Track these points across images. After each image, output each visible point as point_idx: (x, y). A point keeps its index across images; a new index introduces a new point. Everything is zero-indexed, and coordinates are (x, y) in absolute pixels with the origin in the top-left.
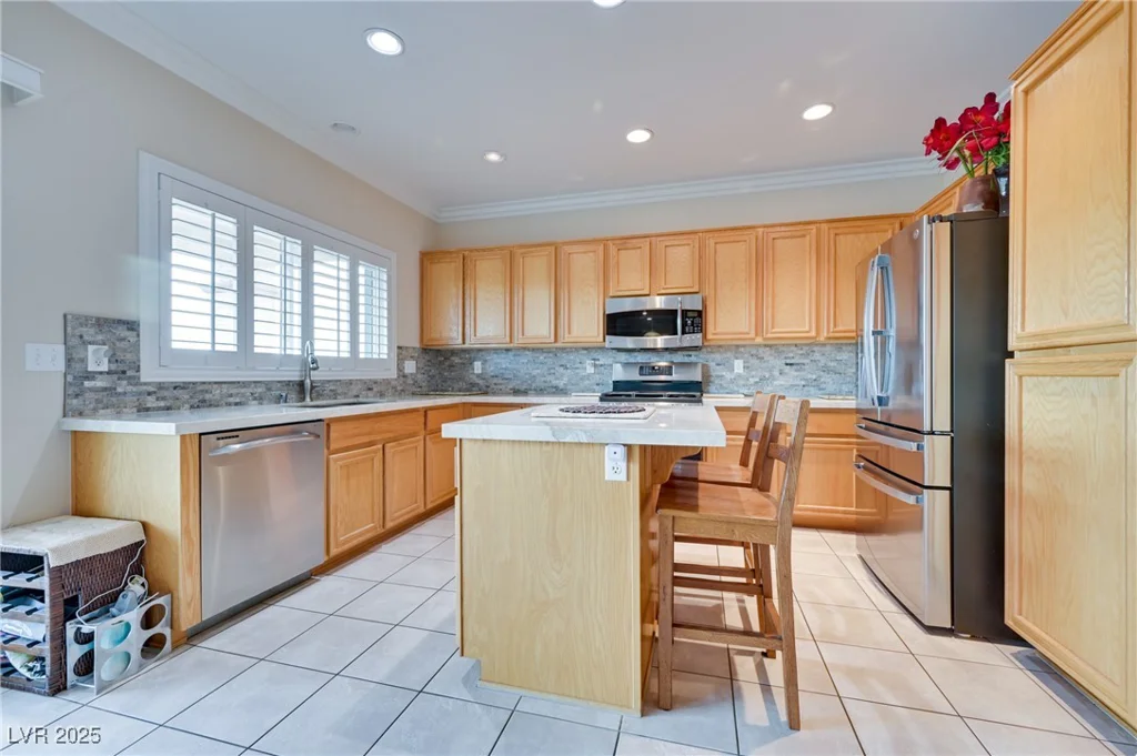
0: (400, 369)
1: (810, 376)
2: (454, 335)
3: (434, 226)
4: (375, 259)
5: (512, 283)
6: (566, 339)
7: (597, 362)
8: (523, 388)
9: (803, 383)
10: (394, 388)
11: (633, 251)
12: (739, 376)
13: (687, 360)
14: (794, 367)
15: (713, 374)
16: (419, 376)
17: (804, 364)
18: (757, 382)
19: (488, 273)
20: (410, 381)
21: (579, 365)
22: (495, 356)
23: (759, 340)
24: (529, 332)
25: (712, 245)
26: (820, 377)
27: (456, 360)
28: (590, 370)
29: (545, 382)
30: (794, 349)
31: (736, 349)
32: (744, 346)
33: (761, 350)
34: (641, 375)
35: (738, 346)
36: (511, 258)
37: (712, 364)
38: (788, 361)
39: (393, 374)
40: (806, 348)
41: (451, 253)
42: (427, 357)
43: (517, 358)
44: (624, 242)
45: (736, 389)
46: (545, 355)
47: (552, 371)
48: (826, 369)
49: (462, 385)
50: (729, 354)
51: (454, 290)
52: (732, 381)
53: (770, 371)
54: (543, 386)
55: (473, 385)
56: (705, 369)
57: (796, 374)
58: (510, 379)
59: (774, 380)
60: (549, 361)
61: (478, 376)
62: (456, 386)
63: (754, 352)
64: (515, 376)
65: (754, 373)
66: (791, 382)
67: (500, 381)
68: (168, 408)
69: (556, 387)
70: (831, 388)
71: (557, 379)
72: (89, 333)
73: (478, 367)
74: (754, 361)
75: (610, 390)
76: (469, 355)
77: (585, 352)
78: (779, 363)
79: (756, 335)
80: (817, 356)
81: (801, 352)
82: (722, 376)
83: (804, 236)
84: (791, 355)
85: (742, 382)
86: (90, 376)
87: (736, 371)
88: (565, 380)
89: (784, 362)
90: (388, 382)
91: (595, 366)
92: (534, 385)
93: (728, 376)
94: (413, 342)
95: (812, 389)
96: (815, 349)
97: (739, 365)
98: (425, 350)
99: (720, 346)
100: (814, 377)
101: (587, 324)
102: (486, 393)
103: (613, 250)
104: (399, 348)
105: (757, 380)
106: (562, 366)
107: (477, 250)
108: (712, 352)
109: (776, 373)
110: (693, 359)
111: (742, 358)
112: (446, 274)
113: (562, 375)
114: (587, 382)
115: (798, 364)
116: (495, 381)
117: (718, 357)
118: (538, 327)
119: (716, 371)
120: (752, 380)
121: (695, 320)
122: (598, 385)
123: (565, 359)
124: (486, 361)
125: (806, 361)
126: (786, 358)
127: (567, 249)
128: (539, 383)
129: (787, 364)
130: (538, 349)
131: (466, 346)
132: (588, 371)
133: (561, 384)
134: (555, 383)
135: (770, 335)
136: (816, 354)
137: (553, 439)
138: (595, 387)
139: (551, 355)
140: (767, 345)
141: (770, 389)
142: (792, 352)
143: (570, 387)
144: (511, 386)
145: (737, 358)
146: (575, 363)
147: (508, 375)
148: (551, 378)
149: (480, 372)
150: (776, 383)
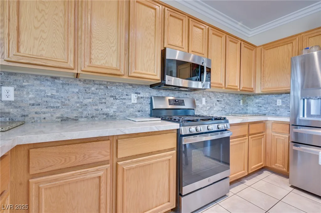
7: (139, 95)
9: (221, 109)
12: (204, 106)
15: (196, 105)
17: (221, 101)
18: (209, 109)
21: (126, 97)
22: (38, 82)
26: (225, 106)
29: (97, 110)
30: (219, 94)
31: (203, 92)
33: (210, 94)
34: (169, 104)
37: (196, 100)
38: (218, 100)
40: (222, 94)
43: (67, 87)
45: (203, 112)
46: (96, 86)
47: (104, 101)
48: (227, 104)
50: (201, 95)
52: (202, 108)
53: (213, 104)
54: (94, 113)
57: (219, 105)
58: (58, 107)
59: (214, 108)
60: (101, 92)
61: (8, 103)
63: (208, 95)
64: (63, 104)
65: (208, 105)
66: (218, 108)
67: (45, 110)
69: (107, 115)
70: (228, 111)
71: (107, 108)
74: (209, 99)
77: (131, 87)
78: (215, 100)
80: (225, 98)
81: (221, 96)
82: (199, 106)
83: (237, 43)
84: (218, 97)
85: (205, 109)
87: (203, 104)
91: (138, 98)
92: (85, 113)
95: (223, 111)
96: (224, 95)
97: (204, 101)
100: (224, 106)
103: (167, 14)
105: (209, 108)
106: (112, 96)
108: (195, 94)
109: (214, 105)
110: (188, 96)
111: (205, 97)
113: (112, 104)
114: (132, 109)
115: (220, 101)
116: (37, 109)
117: (197, 95)
119: (197, 103)
122: (139, 111)
123: (114, 90)
124: (23, 87)
126: (217, 98)
130: (90, 81)
132: (133, 102)
133: (111, 111)
134: (106, 110)
136: (225, 97)
138: (137, 113)
139: (103, 87)
140: (212, 92)
141: (213, 112)
142: (219, 95)
143: (117, 114)
144: (58, 115)
145: (203, 97)
146: (122, 95)
147: (53, 102)
148: (100, 107)
149: (12, 98)
150: (214, 109)
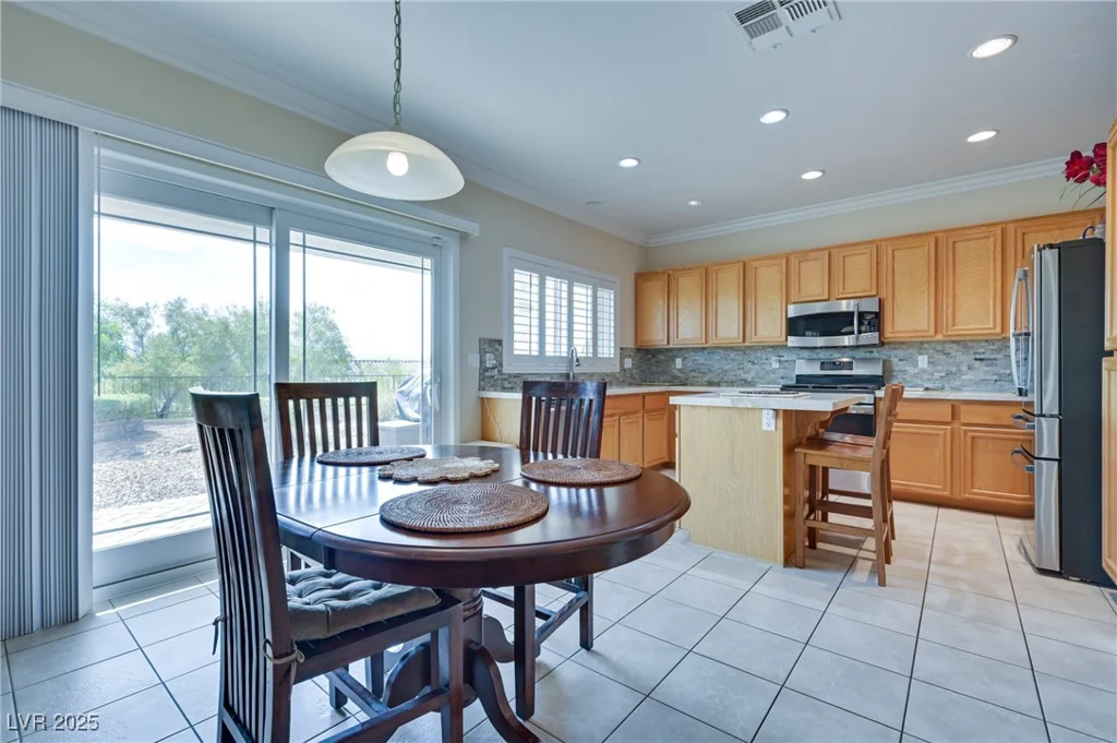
0: (622, 365)
1: (1002, 371)
2: (661, 337)
3: (645, 251)
4: (607, 285)
5: (708, 295)
6: (752, 340)
7: (782, 359)
8: (716, 380)
9: (995, 377)
10: (618, 379)
11: (813, 262)
12: (924, 371)
13: (868, 355)
14: (984, 362)
15: (896, 369)
16: (635, 371)
17: (996, 359)
18: (942, 377)
19: (689, 286)
20: (628, 375)
21: (765, 361)
22: (693, 354)
23: (940, 337)
24: (720, 335)
25: (890, 251)
27: (662, 357)
28: (776, 365)
29: (735, 375)
30: (984, 344)
31: (920, 345)
32: (928, 342)
33: (947, 346)
34: (822, 369)
35: (922, 343)
36: (707, 276)
37: (895, 360)
38: (978, 357)
39: (617, 369)
40: (996, 344)
41: (656, 273)
42: (640, 355)
43: (711, 355)
44: (805, 255)
45: (919, 382)
46: (735, 353)
47: (741, 366)
49: (665, 377)
50: (912, 351)
51: (661, 303)
52: (916, 375)
53: (958, 366)
54: (734, 379)
55: (676, 377)
56: (887, 365)
57: (987, 368)
58: (705, 373)
59: (962, 374)
60: (739, 358)
61: (679, 370)
62: (662, 379)
63: (939, 347)
64: (710, 371)
65: (940, 368)
66: (981, 376)
67: (697, 375)
68: (512, 388)
69: (745, 381)
71: (745, 373)
72: (486, 346)
73: (679, 363)
74: (940, 357)
75: (793, 382)
76: (671, 353)
77: (771, 350)
78: (968, 358)
79: (936, 332)
81: (990, 348)
82: (908, 370)
83: (988, 237)
84: (981, 350)
85: (926, 376)
86: (487, 370)
87: (920, 365)
88: (753, 374)
89: (973, 356)
90: (613, 374)
91: (780, 362)
93: (911, 370)
94: (630, 344)
95: (1004, 383)
97: (923, 361)
98: (638, 350)
99: (903, 343)
101: (770, 327)
102: (685, 385)
103: (794, 262)
104: (621, 349)
105: (944, 374)
106: (750, 362)
107: (680, 270)
108: (896, 349)
109: (964, 368)
110: (875, 355)
111: (927, 353)
112: (655, 290)
113: (751, 370)
114: (773, 376)
115: (989, 359)
116: (692, 374)
117: (901, 353)
118: (728, 328)
119: (898, 365)
120: (937, 375)
121: (874, 321)
122: (781, 378)
123: (752, 356)
124: (686, 358)
125: (999, 356)
126: (975, 353)
127: (754, 264)
128: (730, 377)
129: (976, 359)
130: (729, 348)
131: (671, 346)
132: (774, 366)
133: (749, 377)
134: (744, 376)
135: (949, 333)
137: (731, 405)
139: (740, 353)
140: (953, 342)
141: (957, 383)
142: (982, 347)
143: (757, 380)
144: (706, 379)
145: (921, 354)
146: (761, 359)
147: (704, 369)
148: (740, 372)
149: (680, 367)
150: (964, 377)
